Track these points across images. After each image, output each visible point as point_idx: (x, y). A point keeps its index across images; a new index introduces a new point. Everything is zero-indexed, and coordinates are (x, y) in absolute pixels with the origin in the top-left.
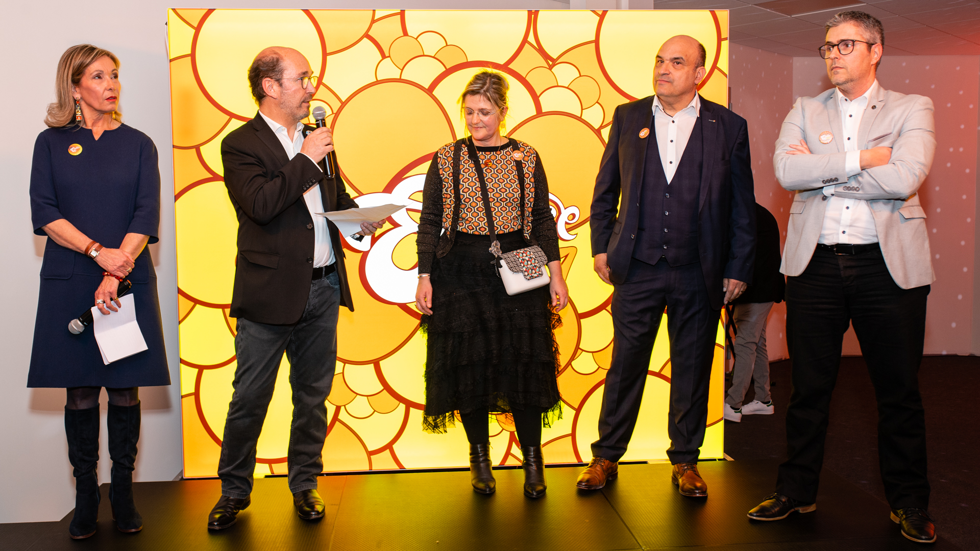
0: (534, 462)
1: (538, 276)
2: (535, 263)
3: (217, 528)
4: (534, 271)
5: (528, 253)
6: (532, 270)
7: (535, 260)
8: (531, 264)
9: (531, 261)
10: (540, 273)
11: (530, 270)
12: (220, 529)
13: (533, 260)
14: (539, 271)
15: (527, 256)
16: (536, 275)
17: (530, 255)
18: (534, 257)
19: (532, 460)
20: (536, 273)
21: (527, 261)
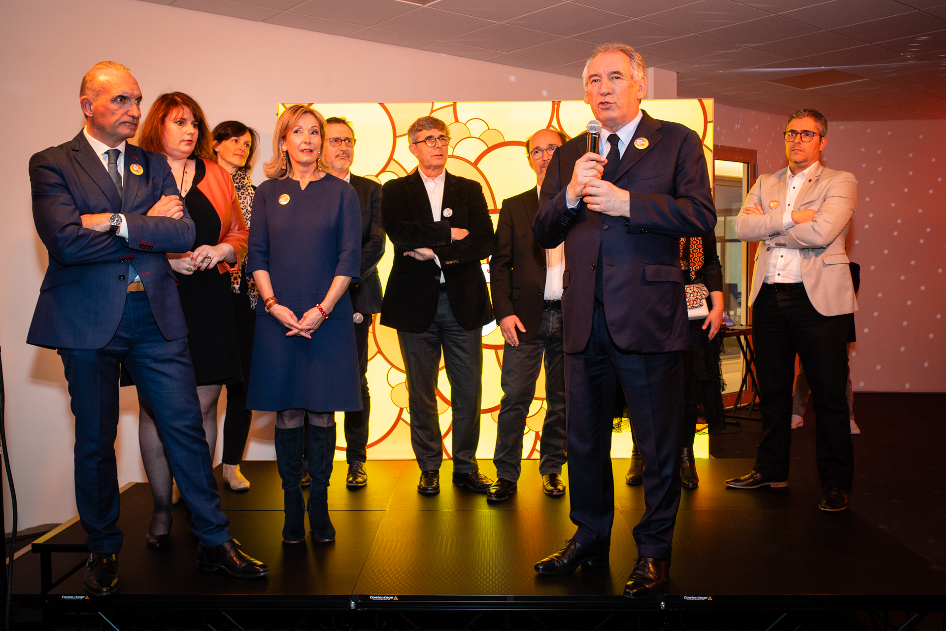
0: (687, 460)
1: (698, 307)
2: (697, 295)
3: (495, 499)
4: (695, 302)
5: (692, 288)
6: (694, 301)
7: (697, 293)
8: (694, 296)
9: (693, 294)
10: (701, 304)
11: (692, 302)
12: (496, 501)
13: (696, 293)
14: (700, 302)
15: (690, 290)
16: (696, 305)
17: (694, 289)
18: (697, 291)
19: (686, 458)
20: (697, 304)
21: (690, 294)
